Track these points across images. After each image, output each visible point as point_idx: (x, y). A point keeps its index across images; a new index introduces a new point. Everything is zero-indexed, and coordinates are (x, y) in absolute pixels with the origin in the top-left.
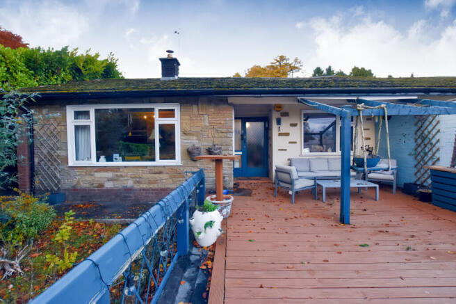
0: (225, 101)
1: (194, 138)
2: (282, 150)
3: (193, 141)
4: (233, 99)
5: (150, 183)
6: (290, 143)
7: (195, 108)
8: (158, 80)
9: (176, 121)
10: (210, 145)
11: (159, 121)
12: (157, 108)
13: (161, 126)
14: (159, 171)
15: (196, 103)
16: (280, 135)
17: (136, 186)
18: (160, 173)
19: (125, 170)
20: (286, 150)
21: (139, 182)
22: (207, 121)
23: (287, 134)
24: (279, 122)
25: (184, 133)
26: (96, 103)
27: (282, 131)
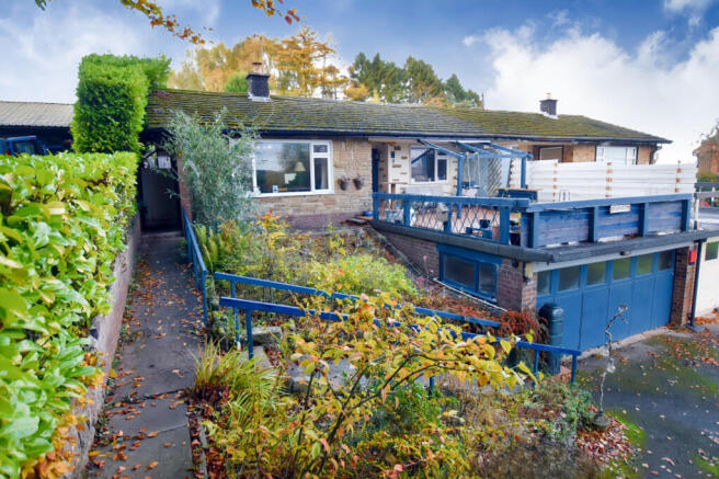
0: (366, 140)
1: (343, 170)
3: (343, 174)
4: (371, 139)
5: (307, 210)
7: (343, 144)
9: (328, 155)
10: (355, 176)
11: (314, 155)
12: (313, 143)
13: (316, 160)
14: (315, 199)
15: (344, 140)
16: (394, 166)
17: (296, 214)
18: (316, 201)
19: (286, 200)
21: (298, 210)
22: (352, 156)
23: (399, 166)
24: (393, 155)
25: (335, 166)
27: (396, 163)
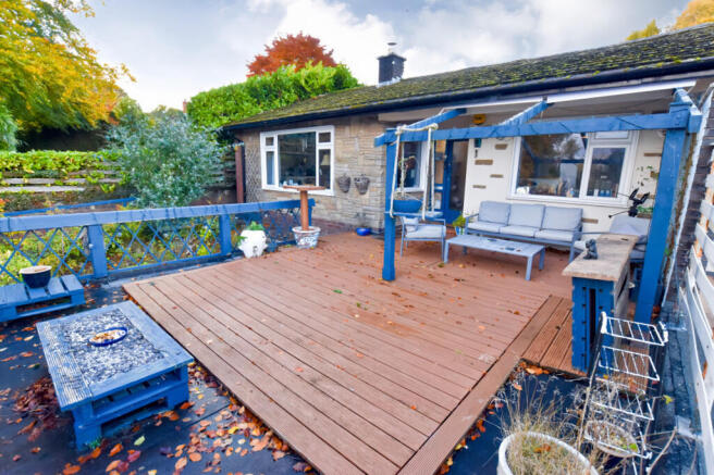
0: (376, 120)
1: (346, 165)
2: (479, 187)
4: (381, 118)
6: (493, 176)
7: (347, 130)
8: (374, 87)
9: (331, 145)
11: (319, 146)
12: (318, 131)
13: (321, 152)
15: (348, 124)
16: (478, 162)
20: (484, 187)
22: (357, 145)
23: (489, 162)
24: (478, 143)
25: (338, 160)
26: (279, 129)
27: (480, 157)
